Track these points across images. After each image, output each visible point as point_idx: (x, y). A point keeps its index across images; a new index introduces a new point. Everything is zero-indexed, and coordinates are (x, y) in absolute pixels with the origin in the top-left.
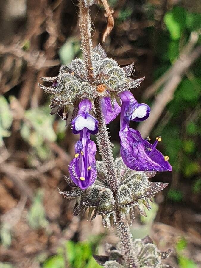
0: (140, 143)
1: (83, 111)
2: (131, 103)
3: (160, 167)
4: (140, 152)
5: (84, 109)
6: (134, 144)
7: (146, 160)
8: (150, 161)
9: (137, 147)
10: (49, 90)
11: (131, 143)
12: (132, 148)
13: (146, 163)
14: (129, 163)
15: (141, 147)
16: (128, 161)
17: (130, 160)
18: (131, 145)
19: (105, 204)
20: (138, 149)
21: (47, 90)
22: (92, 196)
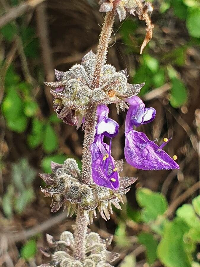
0: (147, 144)
1: (104, 116)
2: (141, 108)
3: (170, 165)
4: (151, 153)
5: (105, 114)
6: (141, 145)
7: (156, 160)
8: (161, 161)
9: (145, 148)
10: (61, 96)
11: (138, 144)
12: (140, 149)
13: (156, 163)
14: (137, 163)
15: (150, 148)
16: (135, 161)
17: (138, 160)
18: (138, 146)
19: (85, 199)
20: (147, 149)
21: (60, 95)
22: (74, 193)
